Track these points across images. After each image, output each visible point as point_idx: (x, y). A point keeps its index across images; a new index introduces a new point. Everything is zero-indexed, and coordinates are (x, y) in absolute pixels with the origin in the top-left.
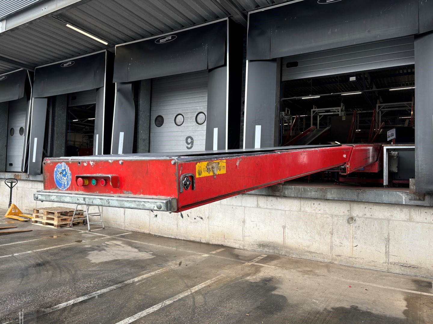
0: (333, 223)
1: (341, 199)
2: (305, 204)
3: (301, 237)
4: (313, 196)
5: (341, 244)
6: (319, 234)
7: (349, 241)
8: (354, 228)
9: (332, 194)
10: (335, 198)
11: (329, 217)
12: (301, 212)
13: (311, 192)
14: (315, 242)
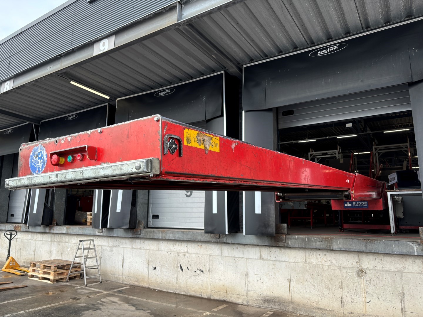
0: (342, 276)
1: (348, 250)
2: (310, 255)
3: (308, 291)
4: (318, 247)
5: (353, 300)
6: (328, 288)
7: (361, 296)
8: (365, 282)
9: (337, 244)
10: (342, 248)
11: (337, 269)
12: (306, 263)
13: (315, 242)
14: (324, 297)
